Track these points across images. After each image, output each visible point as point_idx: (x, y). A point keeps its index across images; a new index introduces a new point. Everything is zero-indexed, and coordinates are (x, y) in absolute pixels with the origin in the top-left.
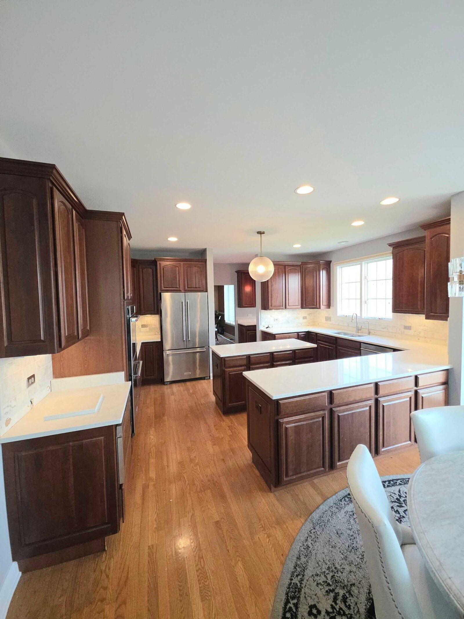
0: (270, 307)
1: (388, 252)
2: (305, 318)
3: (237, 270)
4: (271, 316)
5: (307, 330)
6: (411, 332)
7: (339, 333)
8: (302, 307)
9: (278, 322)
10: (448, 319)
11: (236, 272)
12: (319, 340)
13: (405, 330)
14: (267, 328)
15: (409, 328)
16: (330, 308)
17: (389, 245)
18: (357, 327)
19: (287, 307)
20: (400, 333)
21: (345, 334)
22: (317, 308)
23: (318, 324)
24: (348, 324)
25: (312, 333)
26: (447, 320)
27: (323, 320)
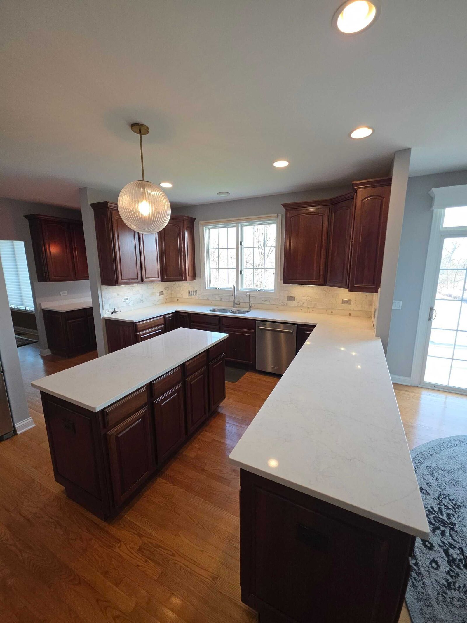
0: (120, 281)
1: (273, 215)
2: (161, 293)
3: (27, 214)
4: (118, 295)
5: (174, 311)
6: (294, 303)
7: (214, 310)
8: (163, 279)
9: (128, 302)
10: (379, 290)
11: (26, 217)
12: (194, 322)
13: (289, 302)
14: (112, 313)
15: (292, 299)
16: (195, 280)
17: (283, 206)
18: (235, 302)
19: (145, 279)
20: (283, 304)
21: (220, 310)
22: (183, 280)
23: (178, 300)
24: (221, 299)
25: (181, 314)
26: (377, 292)
27: (186, 295)
